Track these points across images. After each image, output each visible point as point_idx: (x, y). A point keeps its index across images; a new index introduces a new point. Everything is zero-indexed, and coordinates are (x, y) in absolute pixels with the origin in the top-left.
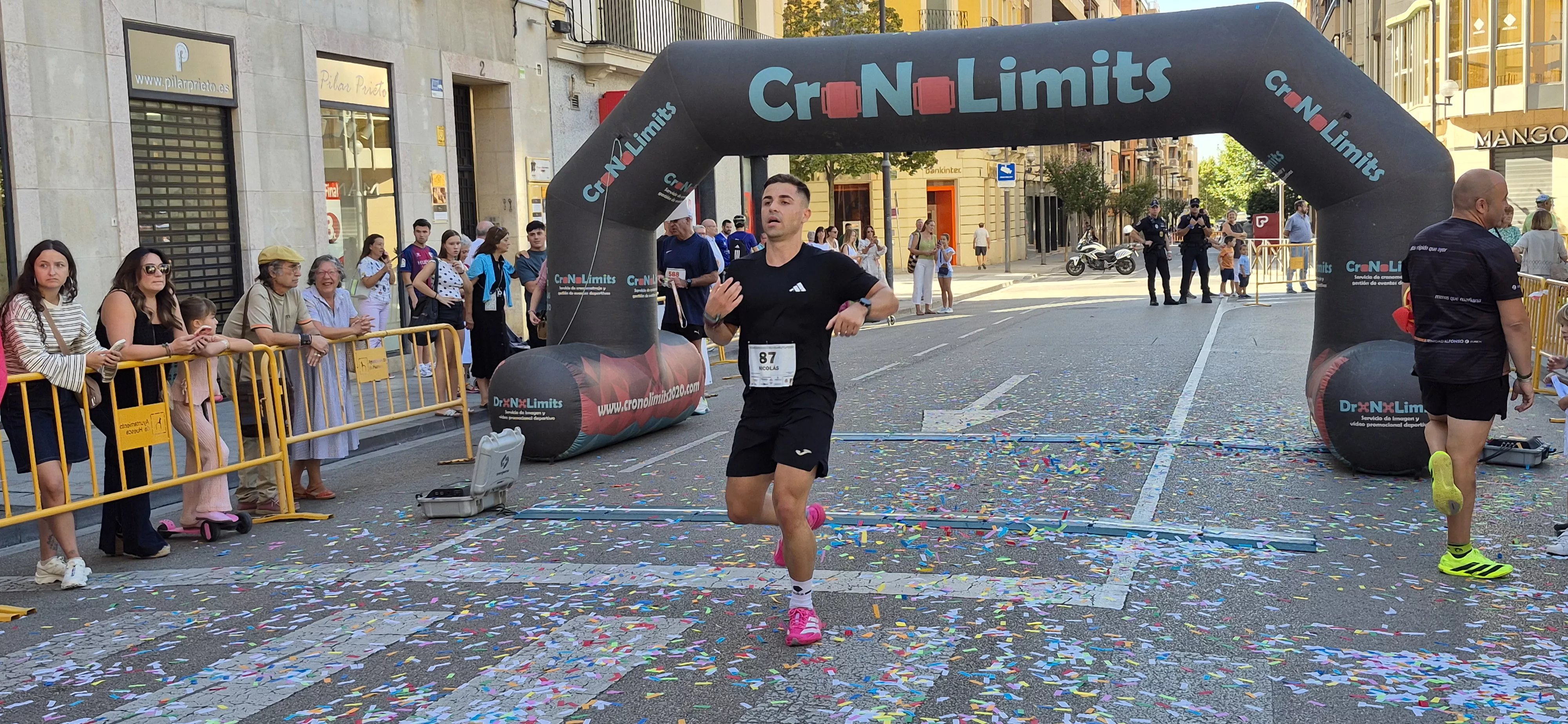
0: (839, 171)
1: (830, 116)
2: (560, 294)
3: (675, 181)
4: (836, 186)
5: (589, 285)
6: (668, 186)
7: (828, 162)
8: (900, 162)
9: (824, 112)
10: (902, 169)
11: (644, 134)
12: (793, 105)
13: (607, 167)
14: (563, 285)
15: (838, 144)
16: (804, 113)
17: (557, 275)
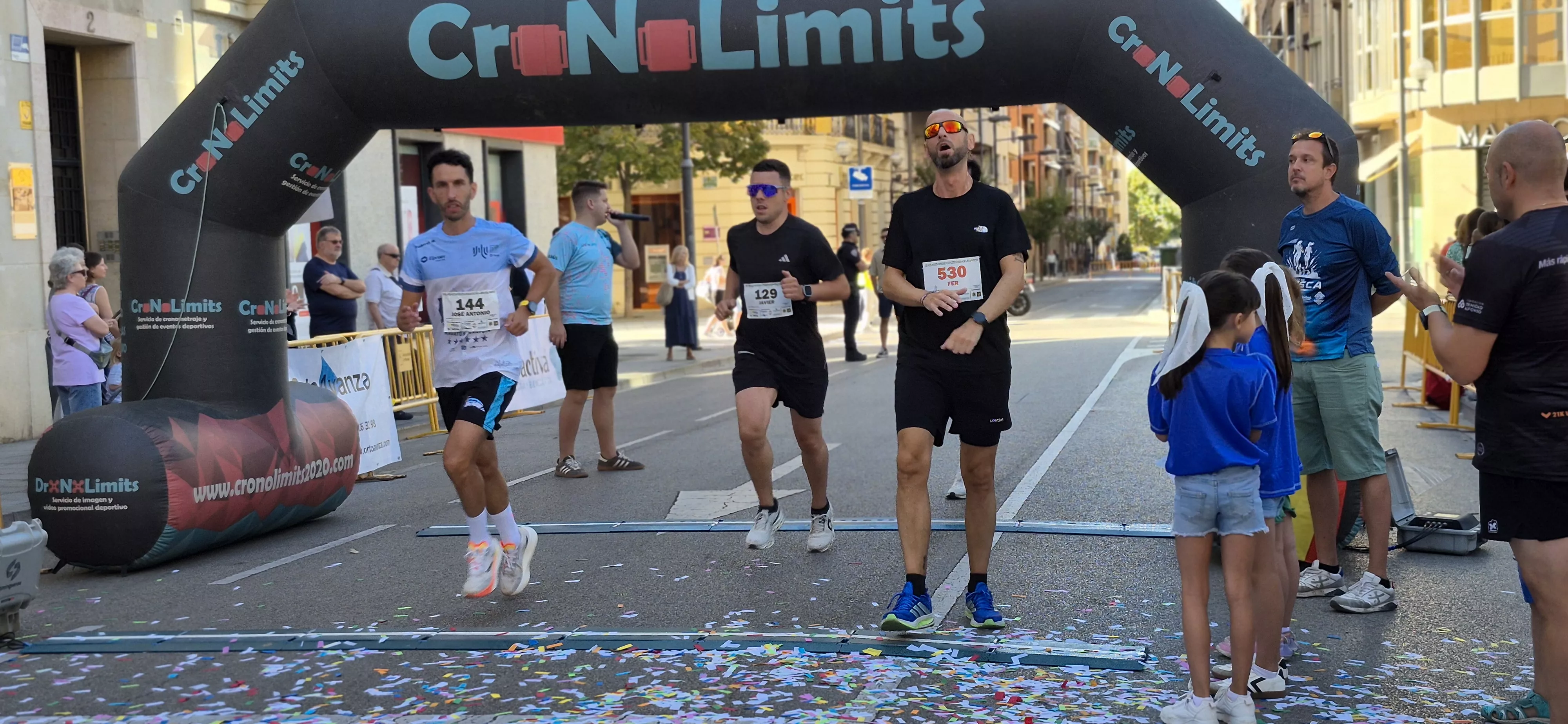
0: (637, 177)
1: (524, 73)
2: (138, 327)
3: (306, 165)
4: (636, 198)
5: (185, 315)
6: (296, 171)
7: (623, 164)
8: (722, 165)
9: (515, 67)
10: (723, 174)
11: (258, 96)
12: (472, 56)
13: (206, 144)
14: (143, 315)
15: (537, 113)
16: (488, 68)
17: (135, 301)
